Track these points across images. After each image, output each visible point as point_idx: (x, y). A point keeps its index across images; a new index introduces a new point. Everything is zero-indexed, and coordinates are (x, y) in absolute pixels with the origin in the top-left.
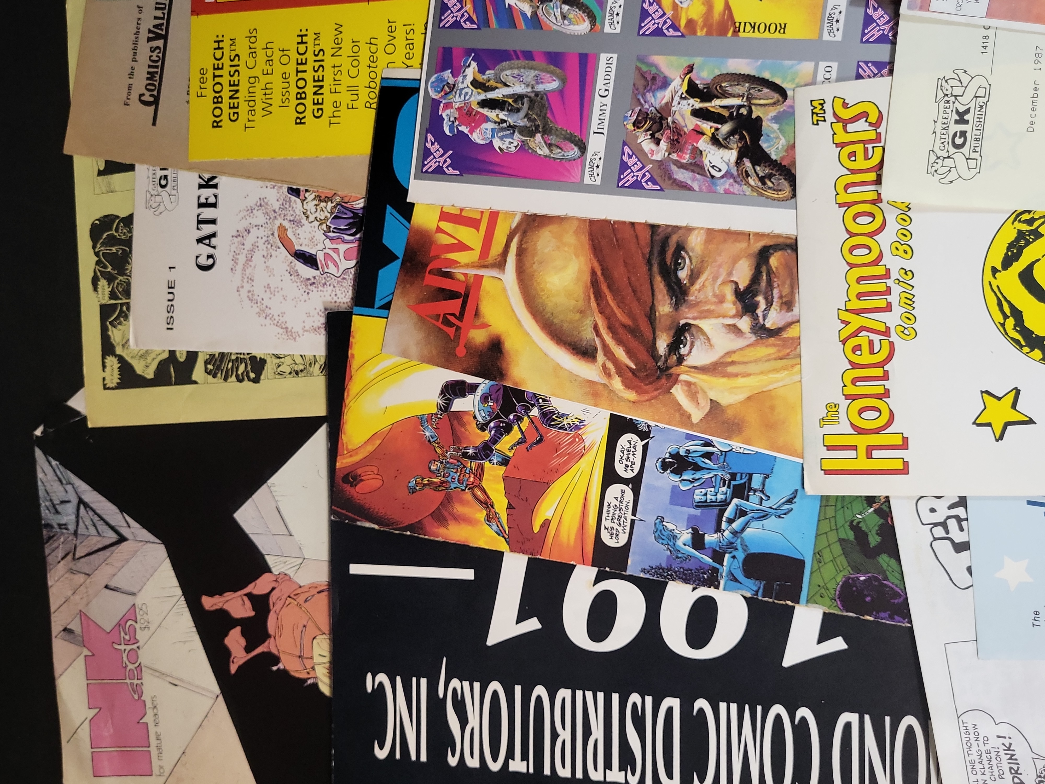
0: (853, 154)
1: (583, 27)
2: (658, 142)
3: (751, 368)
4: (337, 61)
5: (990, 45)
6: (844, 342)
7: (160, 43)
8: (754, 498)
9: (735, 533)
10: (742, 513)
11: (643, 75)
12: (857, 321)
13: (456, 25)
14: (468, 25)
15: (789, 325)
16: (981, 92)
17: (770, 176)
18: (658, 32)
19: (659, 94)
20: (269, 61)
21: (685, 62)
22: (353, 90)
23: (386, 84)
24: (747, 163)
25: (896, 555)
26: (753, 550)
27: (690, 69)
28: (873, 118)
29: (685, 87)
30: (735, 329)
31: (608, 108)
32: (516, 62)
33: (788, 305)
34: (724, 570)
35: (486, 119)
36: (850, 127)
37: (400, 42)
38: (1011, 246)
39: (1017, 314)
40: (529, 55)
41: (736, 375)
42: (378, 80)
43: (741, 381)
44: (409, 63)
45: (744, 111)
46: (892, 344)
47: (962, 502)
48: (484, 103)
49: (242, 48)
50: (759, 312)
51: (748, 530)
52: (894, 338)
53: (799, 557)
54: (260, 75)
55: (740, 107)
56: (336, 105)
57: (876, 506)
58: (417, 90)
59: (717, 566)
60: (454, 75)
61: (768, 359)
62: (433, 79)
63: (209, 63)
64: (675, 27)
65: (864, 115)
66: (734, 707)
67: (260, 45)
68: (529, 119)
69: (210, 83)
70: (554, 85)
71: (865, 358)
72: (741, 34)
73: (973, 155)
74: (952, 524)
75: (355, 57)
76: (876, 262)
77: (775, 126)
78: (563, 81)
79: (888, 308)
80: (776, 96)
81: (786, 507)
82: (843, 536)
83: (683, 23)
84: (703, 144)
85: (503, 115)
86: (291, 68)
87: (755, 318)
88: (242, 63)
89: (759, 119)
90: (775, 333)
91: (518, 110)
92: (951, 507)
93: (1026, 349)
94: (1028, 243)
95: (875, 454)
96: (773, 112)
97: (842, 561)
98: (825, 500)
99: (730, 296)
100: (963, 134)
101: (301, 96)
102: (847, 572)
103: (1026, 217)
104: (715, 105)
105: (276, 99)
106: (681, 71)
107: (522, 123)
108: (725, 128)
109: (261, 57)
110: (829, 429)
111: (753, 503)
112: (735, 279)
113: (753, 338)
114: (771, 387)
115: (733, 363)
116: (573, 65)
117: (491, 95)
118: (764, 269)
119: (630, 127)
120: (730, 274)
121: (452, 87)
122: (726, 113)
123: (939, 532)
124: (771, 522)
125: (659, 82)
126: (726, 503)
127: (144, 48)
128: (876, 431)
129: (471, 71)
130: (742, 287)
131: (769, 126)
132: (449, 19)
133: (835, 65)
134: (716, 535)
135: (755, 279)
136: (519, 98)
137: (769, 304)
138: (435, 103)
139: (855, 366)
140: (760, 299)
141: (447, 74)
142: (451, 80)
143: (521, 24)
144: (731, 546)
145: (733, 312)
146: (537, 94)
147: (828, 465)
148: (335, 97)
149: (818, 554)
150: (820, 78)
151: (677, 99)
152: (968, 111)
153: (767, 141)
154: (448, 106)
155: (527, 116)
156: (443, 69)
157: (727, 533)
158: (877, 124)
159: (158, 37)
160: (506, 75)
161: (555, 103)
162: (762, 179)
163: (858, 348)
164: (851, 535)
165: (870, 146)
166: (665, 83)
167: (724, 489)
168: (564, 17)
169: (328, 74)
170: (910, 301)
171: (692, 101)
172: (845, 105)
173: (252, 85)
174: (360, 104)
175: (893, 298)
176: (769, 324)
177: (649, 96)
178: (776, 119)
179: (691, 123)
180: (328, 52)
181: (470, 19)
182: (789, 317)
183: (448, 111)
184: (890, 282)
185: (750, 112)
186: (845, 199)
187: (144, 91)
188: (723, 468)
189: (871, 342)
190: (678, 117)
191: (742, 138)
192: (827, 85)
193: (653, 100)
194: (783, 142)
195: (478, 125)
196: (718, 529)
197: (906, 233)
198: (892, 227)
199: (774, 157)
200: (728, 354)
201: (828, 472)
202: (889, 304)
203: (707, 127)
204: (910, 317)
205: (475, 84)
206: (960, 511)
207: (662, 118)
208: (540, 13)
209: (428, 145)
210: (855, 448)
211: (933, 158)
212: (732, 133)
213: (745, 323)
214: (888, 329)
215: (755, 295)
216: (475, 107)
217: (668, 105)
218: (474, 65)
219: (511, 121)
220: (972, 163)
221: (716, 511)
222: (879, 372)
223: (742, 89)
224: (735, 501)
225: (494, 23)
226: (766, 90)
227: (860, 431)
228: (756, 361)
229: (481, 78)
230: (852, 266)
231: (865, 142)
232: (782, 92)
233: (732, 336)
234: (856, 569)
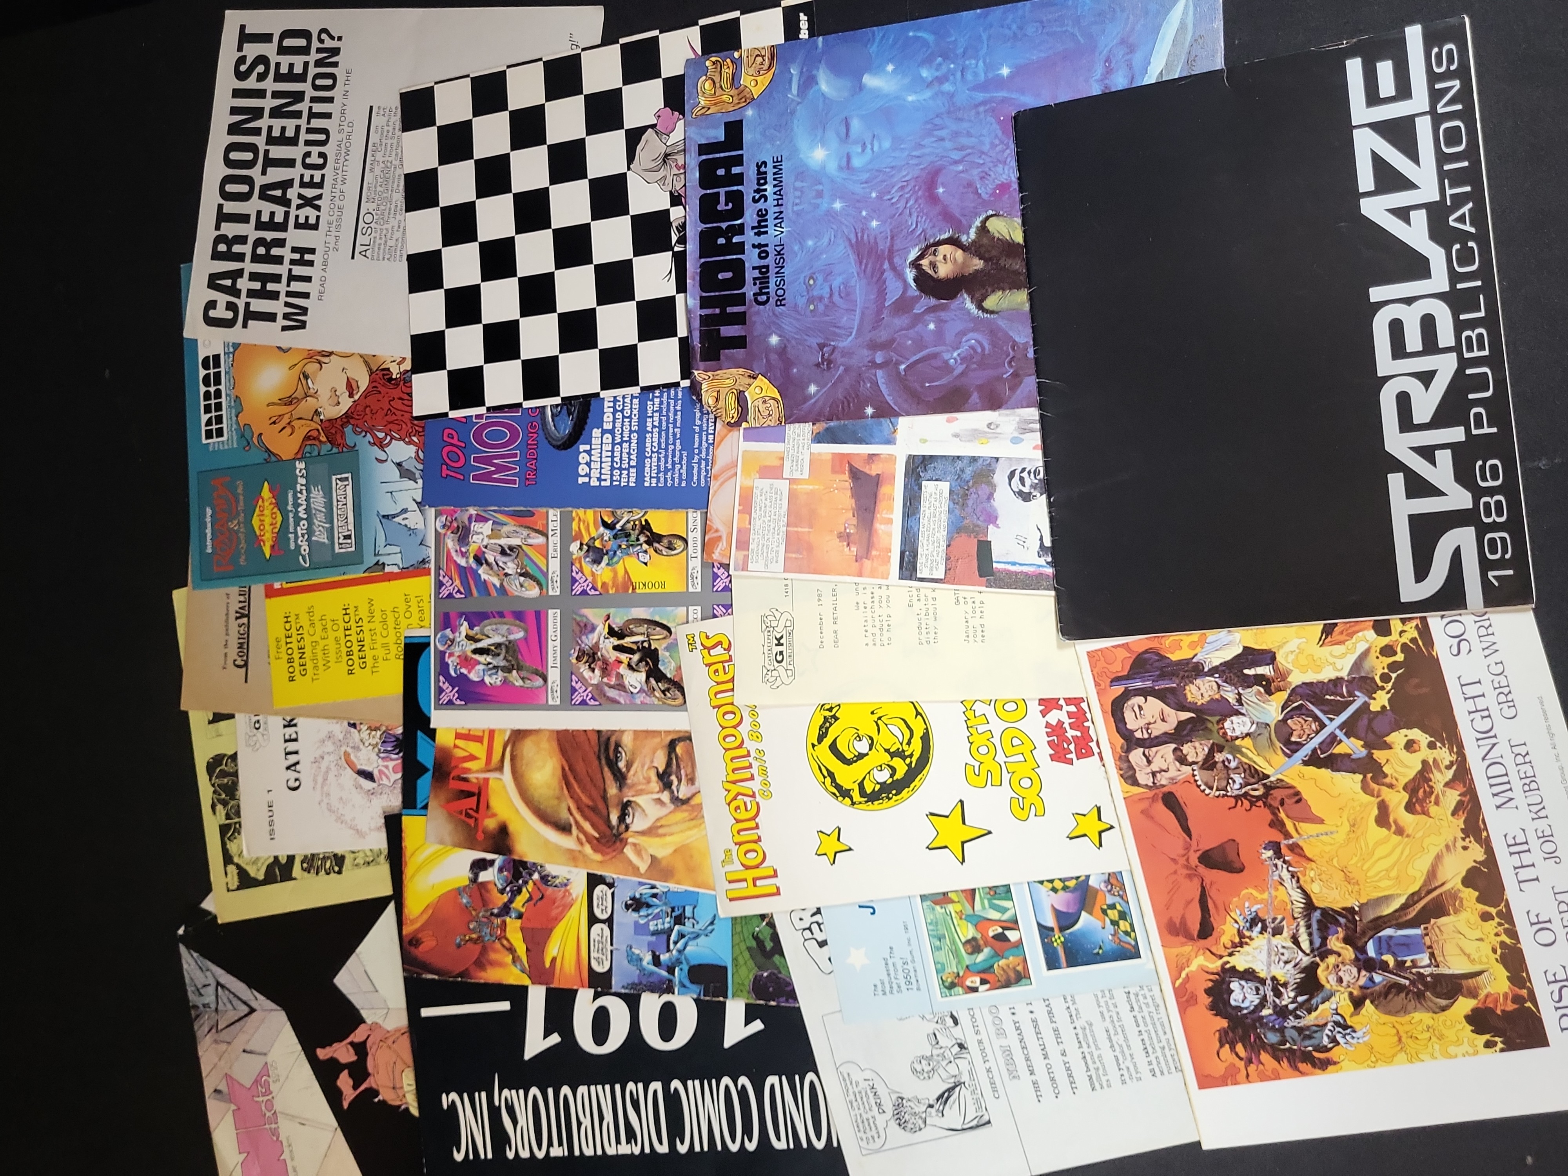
0: (716, 671)
1: (534, 592)
2: (593, 670)
3: (674, 829)
4: (372, 626)
5: (790, 590)
6: (729, 804)
7: (245, 620)
8: (689, 923)
9: (680, 951)
10: (682, 936)
11: (578, 624)
12: (735, 789)
13: (450, 596)
14: (458, 596)
15: (694, 795)
16: (788, 624)
17: (668, 690)
18: (584, 593)
19: (590, 636)
20: (325, 629)
21: (604, 612)
22: (385, 646)
23: (408, 641)
24: (652, 681)
25: (782, 954)
26: (694, 962)
27: (608, 617)
28: (726, 645)
29: (607, 630)
30: (659, 801)
31: (558, 649)
32: (493, 620)
33: (692, 780)
34: (676, 980)
35: (479, 663)
36: (712, 652)
37: (414, 609)
38: (821, 727)
39: (831, 775)
40: (501, 615)
41: (664, 835)
42: (402, 638)
43: (668, 839)
44: (422, 624)
45: (646, 645)
46: (758, 804)
47: (818, 911)
48: (476, 651)
49: (304, 621)
50: (674, 787)
51: (688, 948)
52: (758, 799)
53: (723, 964)
54: (318, 639)
55: (643, 642)
56: (375, 658)
57: (767, 920)
58: (428, 644)
59: (671, 977)
60: (453, 632)
61: (684, 821)
62: (439, 636)
63: (282, 634)
64: (594, 588)
65: (720, 643)
66: (697, 1082)
67: (316, 618)
68: (508, 661)
69: (284, 648)
70: (520, 635)
71: (743, 815)
72: (638, 591)
73: (790, 667)
74: (815, 927)
75: (384, 621)
76: (740, 746)
77: (667, 654)
78: (526, 631)
79: (752, 778)
80: (665, 632)
81: (710, 928)
82: (749, 945)
83: (599, 585)
84: (623, 670)
85: (489, 659)
86: (341, 634)
87: (672, 792)
88: (305, 632)
89: (656, 650)
90: (686, 802)
91: (498, 655)
92: (812, 915)
93: (840, 799)
94: (831, 725)
95: (758, 883)
96: (664, 644)
97: (751, 963)
98: (734, 919)
99: (654, 778)
100: (781, 653)
101: (349, 654)
102: (755, 971)
103: (827, 707)
104: (627, 641)
105: (332, 657)
106: (603, 620)
107: (503, 663)
108: (636, 657)
109: (319, 627)
110: (728, 868)
111: (688, 928)
112: (655, 765)
113: (672, 807)
114: (688, 841)
115: (661, 826)
116: (532, 619)
117: (480, 645)
118: (673, 756)
119: (574, 661)
120: (652, 762)
121: (453, 641)
122: (635, 647)
123: (807, 934)
124: (702, 940)
125: (589, 628)
126: (671, 930)
127: (234, 625)
128: (757, 867)
129: (464, 628)
130: (661, 770)
131: (663, 654)
132: (445, 592)
133: (699, 608)
134: (668, 955)
135: (669, 764)
136: (498, 645)
137: (680, 781)
138: (443, 653)
139: (738, 821)
140: (673, 778)
141: (448, 631)
142: (451, 637)
143: (494, 593)
144: (678, 962)
145: (657, 789)
146: (510, 642)
147: (732, 895)
148: (374, 652)
149: (735, 959)
150: (690, 619)
151: (602, 639)
152: (782, 637)
153: (663, 665)
154: (451, 655)
155: (505, 658)
156: (445, 629)
157: (674, 952)
158: (728, 649)
159: (243, 616)
160: (488, 629)
161: (524, 649)
162: (663, 692)
163: (737, 808)
164: (754, 944)
165: (726, 665)
166: (593, 629)
167: (668, 919)
168: (522, 586)
169: (367, 636)
170: (764, 772)
171: (612, 639)
172: (707, 637)
173: (314, 648)
174: (391, 656)
175: (754, 771)
176: (681, 796)
177: (584, 638)
178: (667, 649)
179: (613, 655)
180: (366, 620)
181: (459, 591)
182: (693, 789)
183: (452, 659)
184: (751, 759)
185: (650, 645)
186: (716, 702)
187: (236, 657)
188: (665, 904)
189: (745, 804)
190: (604, 651)
191: (647, 663)
192: (696, 624)
193: (586, 641)
194: (673, 664)
195: (473, 668)
196: (668, 950)
197: (756, 724)
198: (747, 720)
199: (669, 676)
200: (658, 820)
201: (731, 900)
202: (752, 775)
203: (624, 657)
204: (766, 783)
205: (468, 637)
206: (817, 918)
207: (594, 654)
208: (505, 584)
209: (441, 684)
210: (745, 880)
211: (765, 671)
212: (640, 661)
213: (665, 796)
214: (754, 793)
215: (670, 775)
216: (470, 654)
217: (597, 643)
218: (466, 624)
219: (495, 662)
220: (789, 673)
221: (665, 937)
222: (752, 824)
223: (643, 629)
224: (677, 927)
225: (475, 593)
226: (658, 629)
227: (747, 868)
228: (676, 823)
229: (471, 633)
230: (726, 750)
231: (722, 662)
232: (669, 630)
233: (658, 806)
234: (761, 968)
